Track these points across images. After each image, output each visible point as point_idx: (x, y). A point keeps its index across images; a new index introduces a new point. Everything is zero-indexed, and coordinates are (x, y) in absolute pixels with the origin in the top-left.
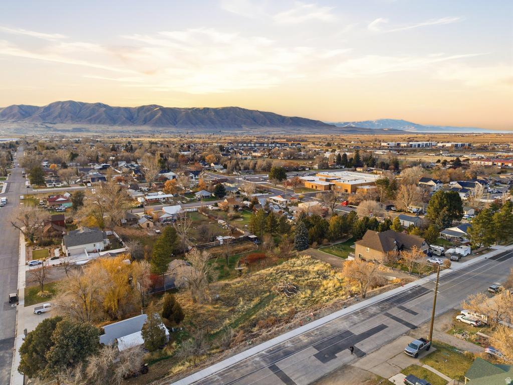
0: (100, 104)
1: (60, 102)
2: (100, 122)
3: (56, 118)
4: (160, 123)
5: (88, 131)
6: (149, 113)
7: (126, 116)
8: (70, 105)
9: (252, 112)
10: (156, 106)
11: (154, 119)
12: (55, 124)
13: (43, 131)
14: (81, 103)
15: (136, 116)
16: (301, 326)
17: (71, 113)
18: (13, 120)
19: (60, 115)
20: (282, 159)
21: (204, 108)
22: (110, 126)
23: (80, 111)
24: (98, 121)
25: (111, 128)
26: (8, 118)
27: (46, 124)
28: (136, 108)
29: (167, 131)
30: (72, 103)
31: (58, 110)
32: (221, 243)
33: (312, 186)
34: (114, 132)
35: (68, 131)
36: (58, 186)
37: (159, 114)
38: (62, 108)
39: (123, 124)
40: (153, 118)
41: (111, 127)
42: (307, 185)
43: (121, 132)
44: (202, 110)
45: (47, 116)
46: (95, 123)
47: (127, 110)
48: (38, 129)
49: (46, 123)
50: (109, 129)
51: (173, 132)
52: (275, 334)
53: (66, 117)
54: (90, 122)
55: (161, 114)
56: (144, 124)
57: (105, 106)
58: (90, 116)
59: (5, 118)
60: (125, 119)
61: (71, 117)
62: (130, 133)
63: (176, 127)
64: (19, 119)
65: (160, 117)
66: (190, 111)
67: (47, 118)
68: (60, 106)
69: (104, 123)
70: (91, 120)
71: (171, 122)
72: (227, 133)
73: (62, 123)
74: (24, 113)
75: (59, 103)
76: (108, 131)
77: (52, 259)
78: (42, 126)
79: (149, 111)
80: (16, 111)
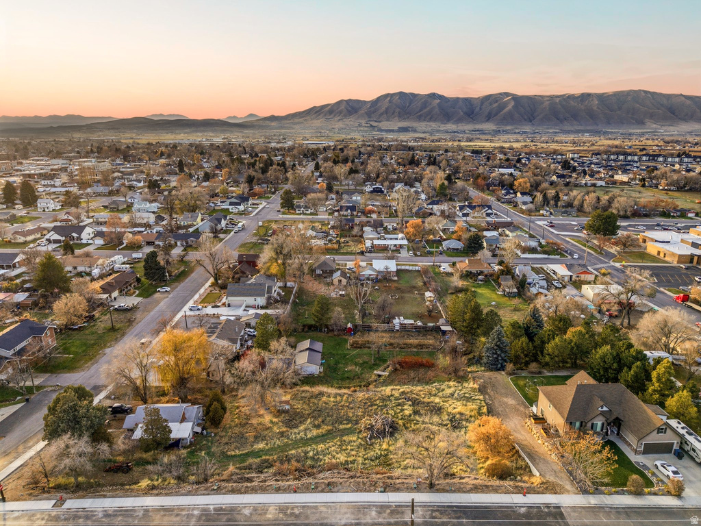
0: (434, 94)
1: (389, 94)
2: (431, 120)
3: (382, 114)
4: (510, 119)
5: (415, 131)
6: (496, 104)
7: (465, 110)
8: (399, 98)
9: (668, 97)
10: (507, 94)
11: (502, 113)
12: (380, 122)
13: (366, 132)
14: (412, 94)
15: (478, 109)
16: (295, 492)
17: (399, 108)
18: (339, 118)
19: (386, 111)
20: (664, 190)
21: (583, 94)
22: (442, 123)
23: (410, 105)
24: (429, 117)
25: (443, 127)
26: (335, 116)
27: (371, 123)
28: (479, 98)
29: (517, 131)
30: (402, 95)
31: (386, 104)
32: (397, 328)
33: (659, 253)
34: (447, 132)
35: (392, 131)
36: (307, 212)
37: (510, 107)
38: (390, 102)
39: (459, 120)
40: (501, 111)
41: (443, 125)
42: (652, 249)
43: (455, 132)
44: (579, 97)
45: (373, 112)
46: (425, 120)
47: (467, 101)
48: (362, 129)
49: (372, 121)
50: (441, 129)
51: (525, 132)
52: (252, 489)
53: (393, 114)
54: (420, 118)
55: (513, 107)
56: (488, 120)
57: (440, 97)
58: (420, 111)
59: (332, 116)
60: (462, 114)
61: (399, 113)
62: (466, 133)
63: (533, 124)
64: (345, 116)
65: (510, 110)
66: (558, 100)
67: (373, 115)
68: (389, 99)
69: (435, 121)
70: (420, 116)
71: (526, 117)
72: (615, 133)
73: (388, 120)
74: (350, 108)
75: (387, 96)
76: (438, 131)
77: (213, 307)
78: (367, 125)
79: (497, 102)
80: (342, 107)
